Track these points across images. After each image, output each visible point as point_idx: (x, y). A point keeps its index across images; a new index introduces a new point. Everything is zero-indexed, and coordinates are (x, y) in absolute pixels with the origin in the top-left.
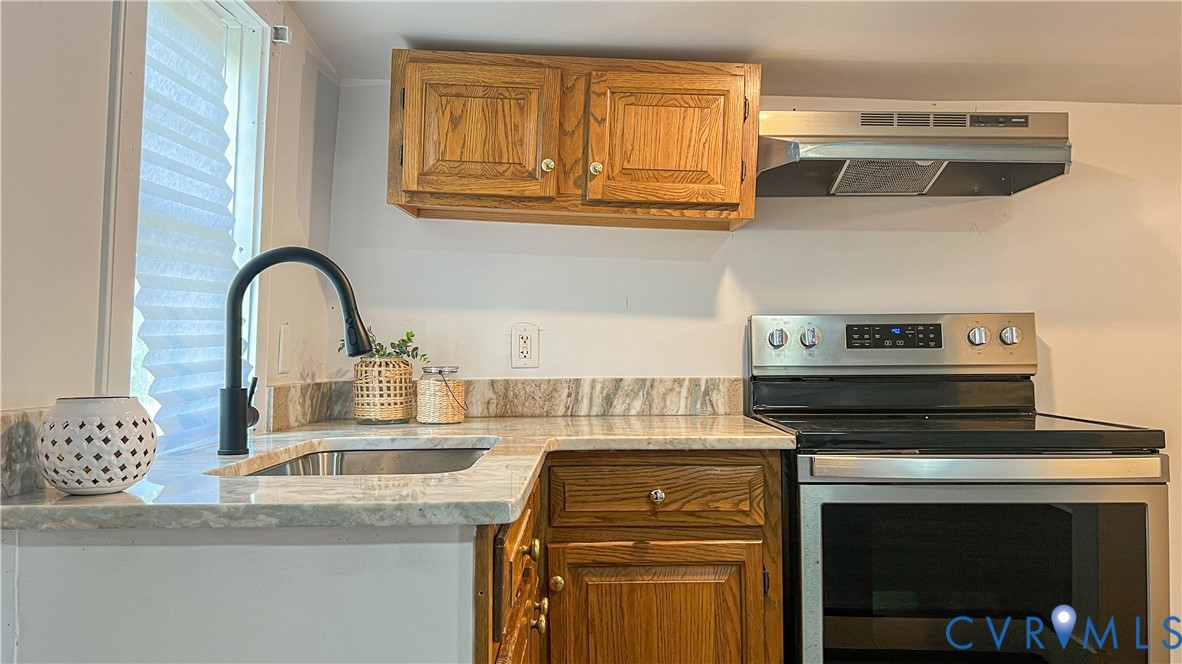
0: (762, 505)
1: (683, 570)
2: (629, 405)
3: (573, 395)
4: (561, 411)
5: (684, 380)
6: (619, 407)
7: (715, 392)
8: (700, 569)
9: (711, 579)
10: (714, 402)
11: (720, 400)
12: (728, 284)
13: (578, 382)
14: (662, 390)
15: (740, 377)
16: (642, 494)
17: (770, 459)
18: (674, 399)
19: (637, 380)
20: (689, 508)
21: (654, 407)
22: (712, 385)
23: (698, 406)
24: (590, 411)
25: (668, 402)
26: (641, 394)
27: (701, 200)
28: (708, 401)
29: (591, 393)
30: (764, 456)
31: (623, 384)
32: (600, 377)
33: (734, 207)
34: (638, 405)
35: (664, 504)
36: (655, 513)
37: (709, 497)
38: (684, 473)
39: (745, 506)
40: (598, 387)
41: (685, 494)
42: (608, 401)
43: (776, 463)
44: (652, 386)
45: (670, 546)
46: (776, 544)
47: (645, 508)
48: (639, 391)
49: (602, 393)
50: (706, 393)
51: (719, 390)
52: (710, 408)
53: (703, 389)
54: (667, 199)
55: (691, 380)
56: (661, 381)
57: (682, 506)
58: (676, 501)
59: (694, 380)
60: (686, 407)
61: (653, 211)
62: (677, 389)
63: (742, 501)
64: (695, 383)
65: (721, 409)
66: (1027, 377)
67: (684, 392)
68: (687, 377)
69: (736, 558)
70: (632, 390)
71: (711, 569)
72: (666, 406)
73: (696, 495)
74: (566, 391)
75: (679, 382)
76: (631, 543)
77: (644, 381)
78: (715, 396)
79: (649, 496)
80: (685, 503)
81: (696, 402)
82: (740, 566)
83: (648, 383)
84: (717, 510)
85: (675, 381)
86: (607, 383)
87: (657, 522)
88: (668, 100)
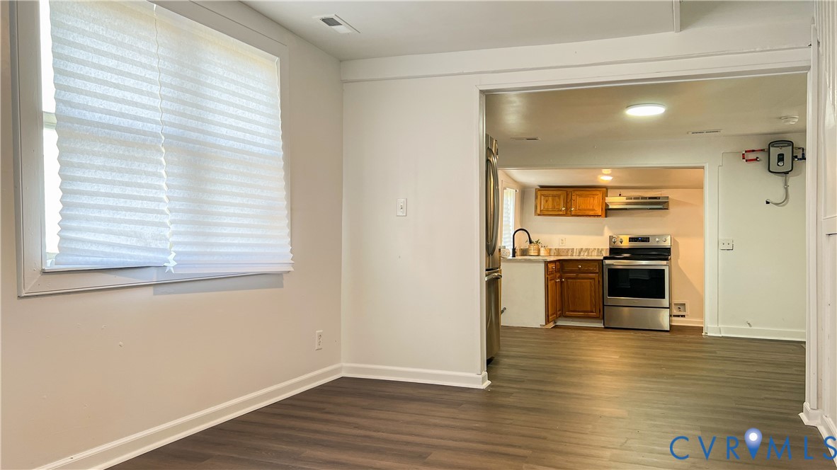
0: (597, 269)
1: (584, 279)
4: (570, 255)
6: (582, 254)
8: (587, 279)
9: (589, 281)
10: (603, 253)
12: (606, 229)
13: (573, 249)
15: (608, 247)
16: (577, 267)
19: (586, 248)
21: (589, 254)
27: (593, 214)
33: (601, 215)
34: (586, 254)
35: (581, 268)
37: (589, 267)
38: (584, 263)
41: (584, 267)
45: (582, 275)
50: (602, 250)
54: (587, 214)
56: (591, 249)
60: (596, 254)
62: (595, 250)
63: (593, 268)
66: (670, 249)
68: (597, 247)
76: (575, 275)
86: (580, 248)
87: (580, 271)
88: (587, 196)
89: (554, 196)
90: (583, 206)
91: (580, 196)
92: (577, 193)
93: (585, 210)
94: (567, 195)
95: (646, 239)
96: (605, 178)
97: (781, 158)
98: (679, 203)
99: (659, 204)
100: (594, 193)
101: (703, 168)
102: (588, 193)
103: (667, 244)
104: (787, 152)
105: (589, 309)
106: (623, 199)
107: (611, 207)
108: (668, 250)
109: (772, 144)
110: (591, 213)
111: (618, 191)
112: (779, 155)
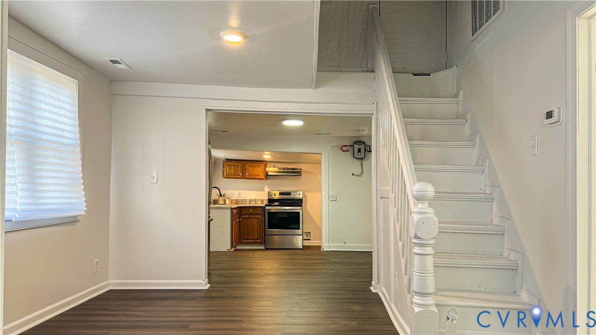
0: (261, 212)
3: (245, 201)
8: (255, 219)
12: (266, 187)
15: (267, 198)
16: (249, 211)
17: (263, 207)
32: (250, 199)
33: (263, 179)
34: (254, 203)
41: (254, 211)
42: (250, 202)
44: (256, 200)
45: (252, 216)
46: (263, 216)
52: (263, 202)
53: (263, 199)
54: (256, 178)
60: (260, 203)
62: (259, 200)
76: (248, 216)
82: (259, 218)
84: (257, 213)
87: (251, 214)
88: (255, 167)
89: (235, 166)
90: (252, 173)
91: (251, 166)
92: (250, 164)
93: (254, 175)
94: (243, 165)
95: (289, 194)
96: (267, 156)
97: (359, 150)
98: (307, 172)
99: (296, 173)
100: (259, 165)
101: (321, 154)
102: (255, 165)
103: (301, 197)
104: (362, 147)
105: (256, 238)
106: (276, 169)
107: (269, 174)
108: (301, 200)
109: (355, 143)
110: (258, 177)
111: (273, 164)
112: (358, 149)
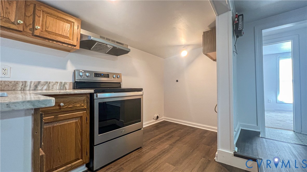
0: (86, 104)
1: (67, 120)
2: (43, 87)
3: (24, 85)
4: (20, 89)
5: (58, 82)
6: (39, 88)
7: (66, 85)
8: (72, 119)
9: (74, 121)
10: (66, 87)
11: (67, 86)
13: (26, 82)
14: (52, 84)
15: (71, 81)
16: (57, 105)
17: (88, 95)
18: (55, 86)
19: (45, 82)
20: (70, 106)
21: (50, 88)
22: (65, 83)
23: (62, 87)
24: (30, 89)
25: (54, 87)
26: (46, 85)
27: (67, 43)
28: (64, 87)
29: (30, 85)
30: (86, 95)
31: (40, 83)
32: (33, 81)
33: (75, 46)
34: (45, 87)
35: (63, 106)
36: (60, 109)
37: (75, 104)
38: (68, 99)
39: (83, 105)
40: (33, 83)
41: (68, 104)
42: (36, 86)
43: (89, 96)
44: (50, 83)
45: (65, 116)
46: (89, 112)
47: (58, 108)
48: (46, 84)
49: (34, 84)
50: (64, 85)
51: (67, 84)
52: (65, 88)
53: (63, 84)
54: (59, 40)
55: (60, 82)
56: (52, 82)
57: (68, 107)
58: (66, 105)
59: (61, 82)
60: (59, 88)
61: (54, 42)
62: (57, 84)
63: (82, 104)
64: (61, 83)
65: (67, 88)
66: (120, 83)
67: (58, 84)
68: (59, 82)
69: (80, 116)
70: (43, 84)
71: (74, 119)
72: (53, 88)
73: (71, 104)
74: (21, 84)
75: (57, 83)
76: (53, 117)
77: (47, 82)
78: (66, 86)
79: (59, 105)
80: (69, 106)
81: (61, 87)
82: (81, 117)
83: (48, 83)
84: (76, 106)
85: (56, 82)
86: (36, 82)
88: (59, 19)
90: (53, 29)
93: (56, 34)
95: (107, 76)
100: (68, 18)
102: (60, 15)
106: (98, 37)
